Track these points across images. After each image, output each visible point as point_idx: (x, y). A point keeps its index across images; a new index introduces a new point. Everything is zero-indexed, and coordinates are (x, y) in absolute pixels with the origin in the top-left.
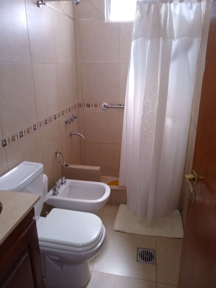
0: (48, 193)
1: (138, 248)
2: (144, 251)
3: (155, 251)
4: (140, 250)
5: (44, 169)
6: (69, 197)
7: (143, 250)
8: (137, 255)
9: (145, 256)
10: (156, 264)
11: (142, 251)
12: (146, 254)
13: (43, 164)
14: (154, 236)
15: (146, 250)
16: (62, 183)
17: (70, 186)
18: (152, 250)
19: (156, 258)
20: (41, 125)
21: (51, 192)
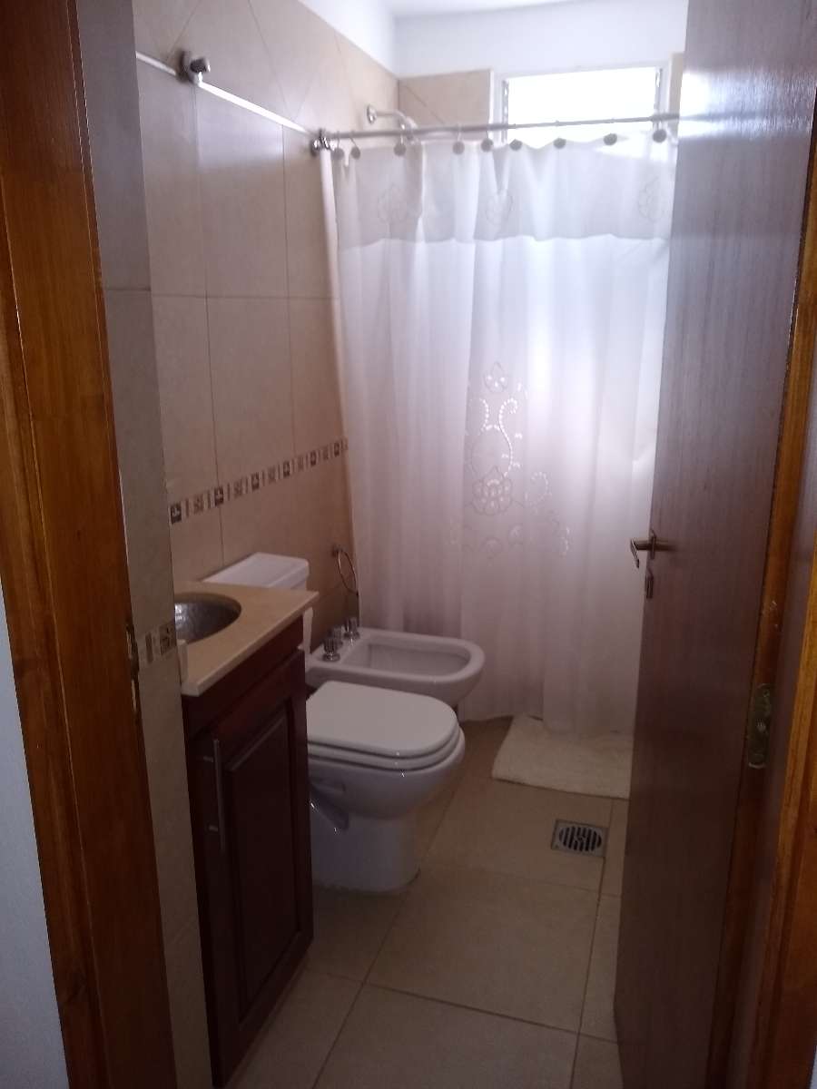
0: (311, 652)
1: (557, 822)
2: (574, 828)
3: (607, 830)
4: (562, 827)
5: (310, 572)
6: (369, 666)
7: (570, 826)
8: (554, 834)
9: (575, 838)
10: (604, 858)
11: (568, 830)
12: (578, 834)
13: (309, 560)
14: (608, 797)
15: (581, 826)
16: (347, 636)
17: (370, 647)
18: (601, 828)
19: (605, 847)
20: (301, 467)
21: (321, 651)
